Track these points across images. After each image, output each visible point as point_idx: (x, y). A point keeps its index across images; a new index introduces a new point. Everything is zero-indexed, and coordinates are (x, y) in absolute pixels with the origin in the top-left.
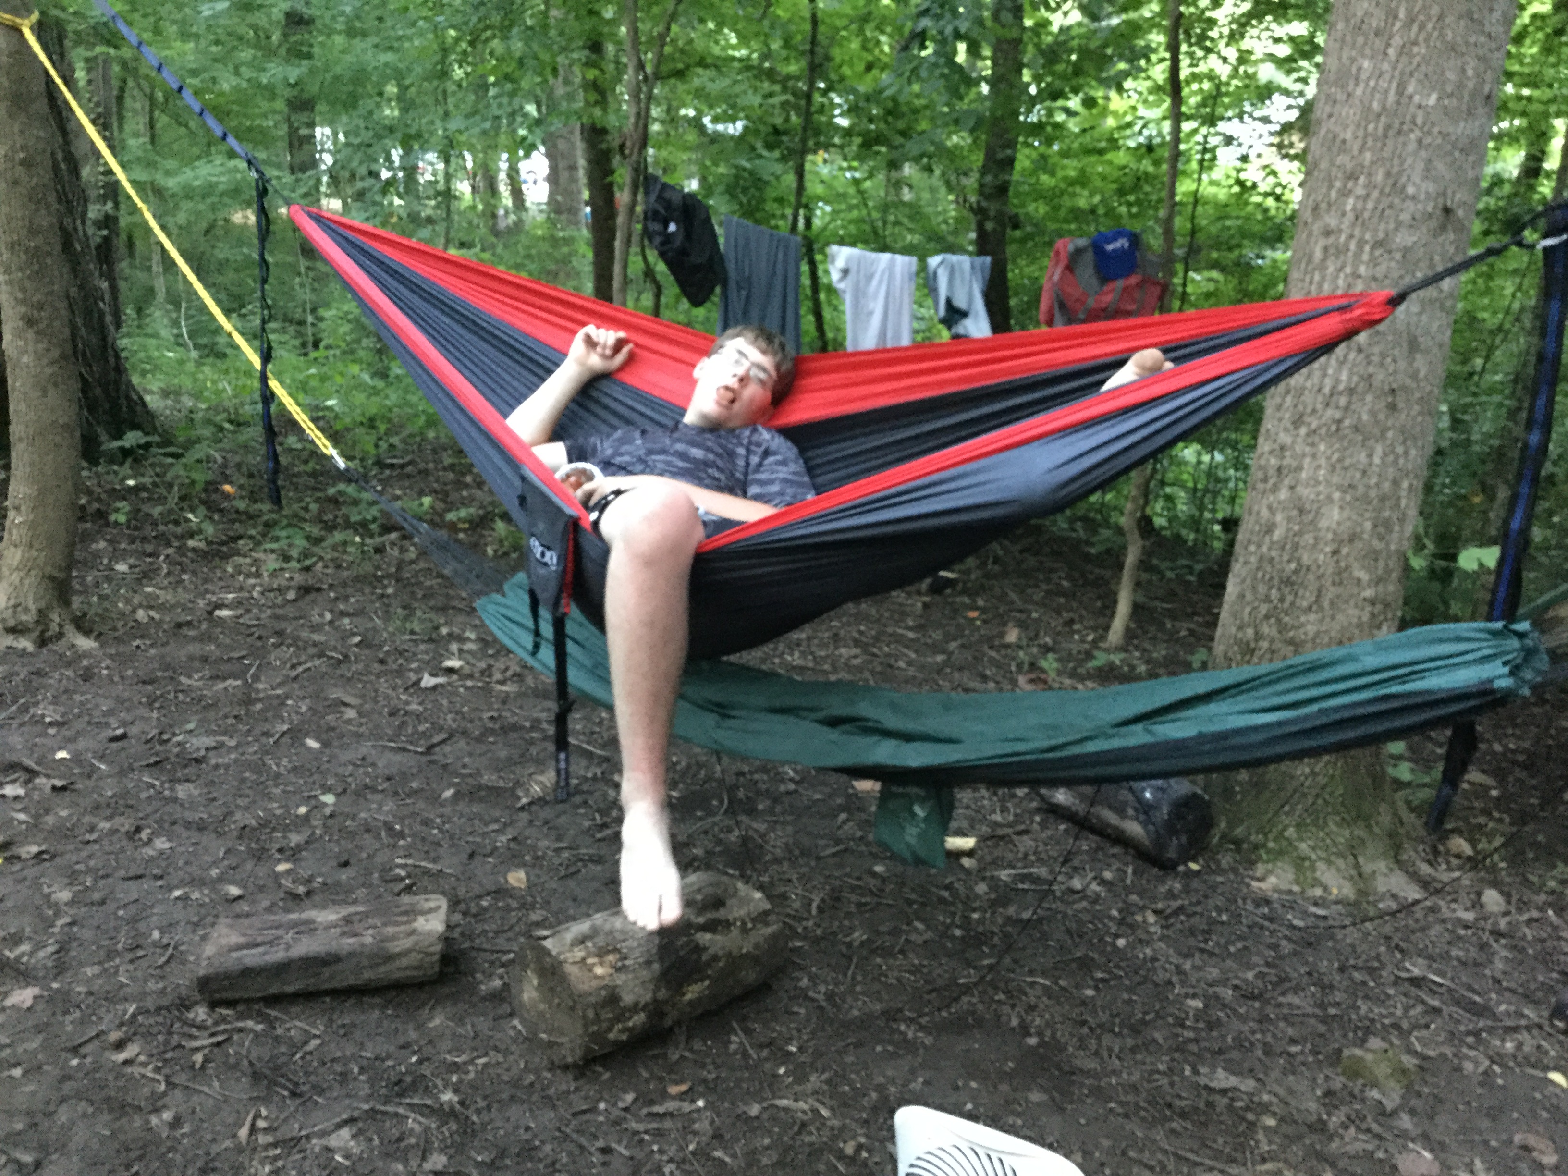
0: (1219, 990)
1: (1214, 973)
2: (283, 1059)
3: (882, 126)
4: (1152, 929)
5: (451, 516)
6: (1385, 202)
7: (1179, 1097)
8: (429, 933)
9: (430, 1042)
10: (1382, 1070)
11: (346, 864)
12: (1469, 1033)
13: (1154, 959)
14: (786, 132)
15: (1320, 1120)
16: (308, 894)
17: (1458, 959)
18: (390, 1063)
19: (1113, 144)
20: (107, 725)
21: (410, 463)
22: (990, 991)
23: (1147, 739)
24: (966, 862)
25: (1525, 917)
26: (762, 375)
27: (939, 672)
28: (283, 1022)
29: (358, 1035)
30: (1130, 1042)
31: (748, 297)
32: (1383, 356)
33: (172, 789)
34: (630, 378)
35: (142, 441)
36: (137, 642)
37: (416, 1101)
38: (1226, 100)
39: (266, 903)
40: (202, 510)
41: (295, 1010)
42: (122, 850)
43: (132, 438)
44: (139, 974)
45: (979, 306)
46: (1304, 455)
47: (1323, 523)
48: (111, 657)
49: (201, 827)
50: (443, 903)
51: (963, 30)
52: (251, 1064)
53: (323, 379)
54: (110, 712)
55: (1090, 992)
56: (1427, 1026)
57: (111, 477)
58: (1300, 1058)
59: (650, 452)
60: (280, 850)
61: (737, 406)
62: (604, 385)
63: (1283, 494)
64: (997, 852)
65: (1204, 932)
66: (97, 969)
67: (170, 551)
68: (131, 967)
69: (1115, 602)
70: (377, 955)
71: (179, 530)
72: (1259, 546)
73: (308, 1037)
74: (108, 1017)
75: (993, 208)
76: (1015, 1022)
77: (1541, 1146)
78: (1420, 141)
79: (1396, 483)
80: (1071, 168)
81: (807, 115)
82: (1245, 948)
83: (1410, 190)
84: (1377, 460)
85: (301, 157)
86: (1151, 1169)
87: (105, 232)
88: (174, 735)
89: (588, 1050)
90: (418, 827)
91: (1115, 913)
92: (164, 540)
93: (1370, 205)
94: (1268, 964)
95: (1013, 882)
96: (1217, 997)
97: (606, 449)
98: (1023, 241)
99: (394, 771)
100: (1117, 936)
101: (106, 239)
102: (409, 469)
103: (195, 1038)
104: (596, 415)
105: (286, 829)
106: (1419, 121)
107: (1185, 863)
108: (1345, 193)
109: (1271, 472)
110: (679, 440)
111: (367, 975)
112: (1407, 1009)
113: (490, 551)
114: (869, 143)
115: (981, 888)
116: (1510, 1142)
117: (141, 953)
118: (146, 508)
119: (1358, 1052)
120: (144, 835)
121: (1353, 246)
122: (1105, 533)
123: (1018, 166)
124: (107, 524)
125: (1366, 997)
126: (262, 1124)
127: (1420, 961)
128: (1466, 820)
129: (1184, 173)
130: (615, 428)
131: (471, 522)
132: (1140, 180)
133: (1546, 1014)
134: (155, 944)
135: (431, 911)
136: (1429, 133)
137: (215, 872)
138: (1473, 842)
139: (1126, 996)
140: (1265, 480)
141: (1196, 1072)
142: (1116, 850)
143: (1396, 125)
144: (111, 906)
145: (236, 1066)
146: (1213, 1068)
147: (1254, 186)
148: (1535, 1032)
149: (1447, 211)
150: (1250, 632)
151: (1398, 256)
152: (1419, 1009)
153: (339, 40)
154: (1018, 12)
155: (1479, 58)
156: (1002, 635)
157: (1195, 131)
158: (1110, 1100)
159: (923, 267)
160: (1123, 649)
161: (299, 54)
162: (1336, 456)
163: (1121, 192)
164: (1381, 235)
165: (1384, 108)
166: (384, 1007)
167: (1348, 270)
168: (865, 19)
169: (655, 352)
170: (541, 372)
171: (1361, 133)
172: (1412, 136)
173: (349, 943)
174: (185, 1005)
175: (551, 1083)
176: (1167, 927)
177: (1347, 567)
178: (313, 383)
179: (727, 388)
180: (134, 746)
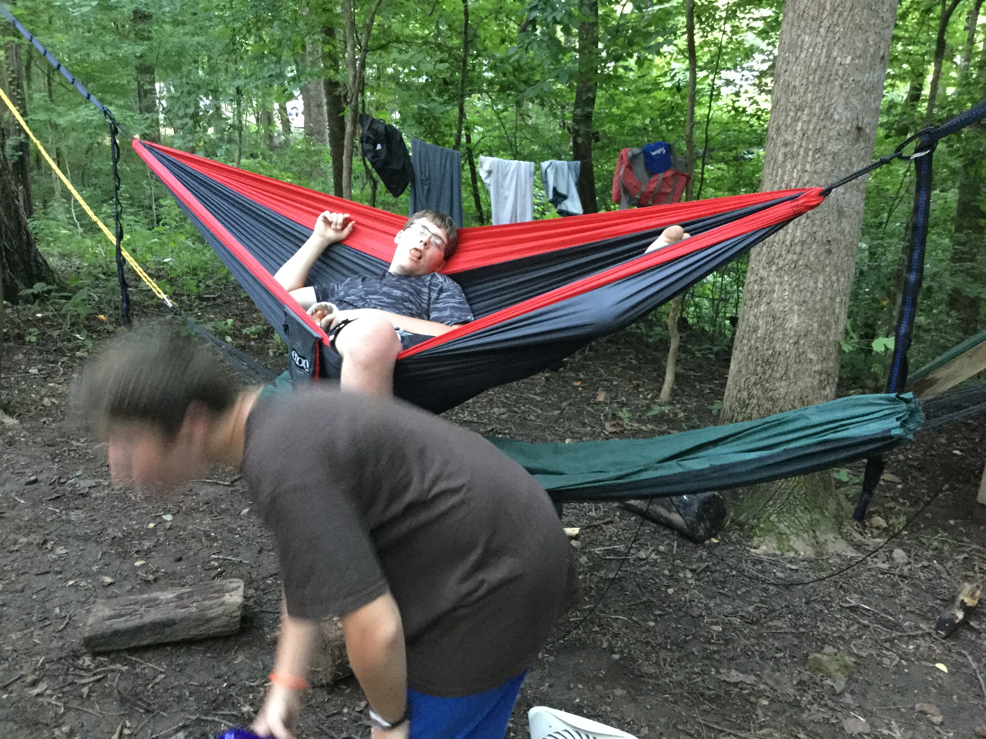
0: (733, 619)
1: (729, 608)
2: (141, 688)
3: (512, 78)
4: (690, 582)
5: (245, 331)
6: (821, 124)
7: (709, 689)
8: (233, 604)
9: (235, 673)
10: (833, 667)
11: (180, 559)
12: (886, 641)
13: (691, 601)
14: (452, 83)
15: (796, 700)
16: (155, 580)
17: (880, 594)
18: (209, 688)
19: (657, 85)
20: (24, 474)
21: (219, 297)
22: (591, 626)
23: (680, 470)
24: (574, 543)
25: (920, 565)
26: (438, 242)
27: (556, 422)
28: (141, 664)
29: (189, 670)
30: (677, 654)
31: (429, 190)
32: (822, 220)
33: (67, 514)
34: (353, 244)
35: (45, 289)
36: (45, 419)
37: (226, 712)
38: (726, 57)
39: (129, 587)
40: (85, 332)
41: (149, 655)
42: (36, 555)
43: (39, 287)
44: (47, 636)
45: (574, 192)
46: (775, 283)
47: (788, 325)
48: (27, 430)
49: (86, 539)
50: (242, 584)
51: (558, 19)
52: (119, 692)
53: (162, 244)
54: (27, 466)
55: (652, 624)
56: (860, 637)
57: (27, 312)
58: (783, 661)
59: (367, 294)
60: (137, 552)
61: (422, 261)
62: (337, 249)
63: (763, 308)
64: (593, 537)
65: (721, 582)
66: (19, 634)
67: (65, 359)
68: (41, 633)
69: (665, 373)
70: (200, 619)
71: (70, 345)
72: (749, 340)
73: (157, 673)
74: (26, 667)
75: (583, 129)
76: (605, 645)
77: (932, 711)
78: (841, 86)
79: (832, 299)
80: (631, 101)
81: (465, 72)
82: (748, 592)
83: (836, 117)
84: (820, 285)
85: (145, 102)
86: (691, 735)
87: (21, 153)
88: (69, 479)
89: (336, 676)
90: (225, 534)
91: (666, 572)
92: (59, 351)
93: (811, 127)
94: (762, 602)
95: (603, 554)
96: (731, 623)
97: (340, 290)
98: (602, 148)
99: (211, 497)
100: (668, 587)
101: (21, 158)
102: (219, 301)
103: (82, 677)
104: (333, 268)
105: (141, 538)
106: (840, 73)
107: (709, 539)
108: (796, 120)
109: (755, 294)
110: (385, 285)
111: (193, 632)
112: (848, 627)
113: (271, 354)
114: (504, 88)
115: (584, 559)
116: (913, 708)
117: (48, 623)
118: (49, 332)
119: (818, 655)
120: (49, 546)
121: (802, 153)
122: (658, 329)
123: (597, 101)
124: (24, 343)
125: (823, 620)
126: (126, 732)
127: (856, 596)
128: (882, 505)
129: (700, 103)
130: (347, 277)
131: (258, 334)
132: (673, 108)
133: (933, 626)
134: (57, 617)
135: (233, 590)
136: (847, 80)
137: (95, 568)
138: (886, 518)
139: (674, 625)
140: (752, 299)
141: (718, 672)
142: (666, 532)
143: (826, 76)
144: (28, 592)
145: (110, 695)
146: (729, 669)
147: (744, 110)
148: (927, 638)
149: (859, 129)
150: (745, 394)
151: (830, 158)
152: (856, 626)
153: (168, 28)
154: (594, 7)
155: (876, 33)
156: (595, 396)
157: (707, 77)
158: (665, 692)
159: (538, 168)
160: (670, 403)
161: (141, 37)
162: (794, 283)
163: (663, 116)
164: (819, 145)
165: (819, 66)
166: (206, 652)
167: (799, 167)
168: (499, 11)
169: (368, 227)
170: (297, 242)
171: (804, 82)
172: (837, 83)
173: (181, 612)
174: (76, 656)
175: (313, 696)
176: (699, 580)
177: (804, 352)
178: (155, 248)
179: (416, 249)
180: (44, 487)
